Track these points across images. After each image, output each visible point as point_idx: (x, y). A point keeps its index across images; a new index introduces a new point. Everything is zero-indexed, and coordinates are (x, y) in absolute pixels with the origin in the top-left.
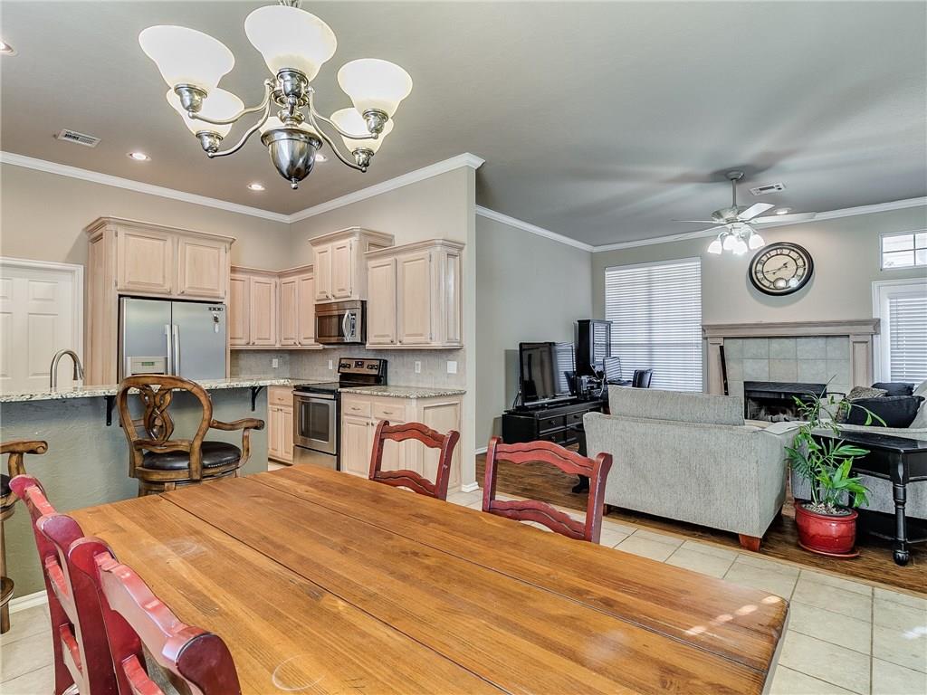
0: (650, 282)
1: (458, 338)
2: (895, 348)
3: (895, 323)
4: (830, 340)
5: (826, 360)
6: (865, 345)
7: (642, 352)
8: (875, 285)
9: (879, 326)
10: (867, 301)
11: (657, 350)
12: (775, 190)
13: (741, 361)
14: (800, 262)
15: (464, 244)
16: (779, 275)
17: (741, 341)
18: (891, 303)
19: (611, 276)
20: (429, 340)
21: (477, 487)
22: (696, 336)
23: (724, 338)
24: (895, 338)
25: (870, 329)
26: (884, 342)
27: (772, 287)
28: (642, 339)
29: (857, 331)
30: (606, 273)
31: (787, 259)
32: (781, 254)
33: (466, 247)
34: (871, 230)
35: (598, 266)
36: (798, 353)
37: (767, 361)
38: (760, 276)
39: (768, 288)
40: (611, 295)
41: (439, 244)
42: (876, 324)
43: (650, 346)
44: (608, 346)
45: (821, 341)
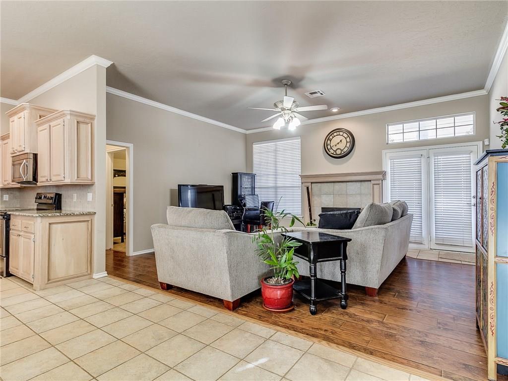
0: (276, 151)
1: (90, 177)
2: (393, 188)
3: (393, 174)
4: (363, 183)
5: (360, 194)
6: (378, 185)
7: (272, 192)
8: (384, 152)
9: (386, 175)
10: (379, 161)
11: (279, 190)
12: (319, 95)
13: (320, 195)
14: (348, 140)
15: (95, 116)
16: (338, 146)
17: (320, 184)
18: (391, 162)
19: (256, 147)
20: (63, 179)
21: (107, 275)
22: (298, 182)
23: (312, 183)
24: (393, 181)
25: (380, 177)
26: (388, 183)
27: (335, 153)
28: (271, 184)
29: (374, 178)
30: (254, 146)
31: (342, 138)
32: (339, 135)
33: (96, 118)
34: (382, 122)
35: (249, 142)
36: (348, 191)
37: (332, 196)
38: (329, 147)
39: (333, 154)
40: (256, 158)
41: (68, 114)
42: (384, 174)
43: (276, 188)
44: (253, 188)
45: (358, 184)
